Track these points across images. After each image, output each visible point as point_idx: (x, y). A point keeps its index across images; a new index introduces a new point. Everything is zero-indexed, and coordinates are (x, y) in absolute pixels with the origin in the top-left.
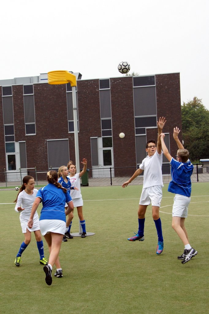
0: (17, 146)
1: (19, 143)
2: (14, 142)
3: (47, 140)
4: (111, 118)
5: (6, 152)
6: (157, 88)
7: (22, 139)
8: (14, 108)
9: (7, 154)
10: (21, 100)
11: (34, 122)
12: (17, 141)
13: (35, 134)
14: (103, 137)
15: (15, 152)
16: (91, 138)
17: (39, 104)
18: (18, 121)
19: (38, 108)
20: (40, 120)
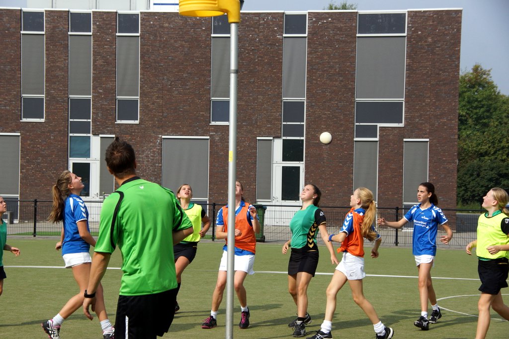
0: (96, 144)
1: (101, 137)
2: (88, 135)
3: (163, 137)
4: (305, 98)
5: (71, 157)
6: (409, 41)
8: (95, 61)
9: (72, 161)
10: (111, 46)
11: (138, 96)
12: (95, 134)
13: (137, 122)
14: (285, 138)
15: (89, 157)
16: (258, 138)
17: (149, 58)
18: (101, 91)
19: (148, 66)
20: (149, 92)
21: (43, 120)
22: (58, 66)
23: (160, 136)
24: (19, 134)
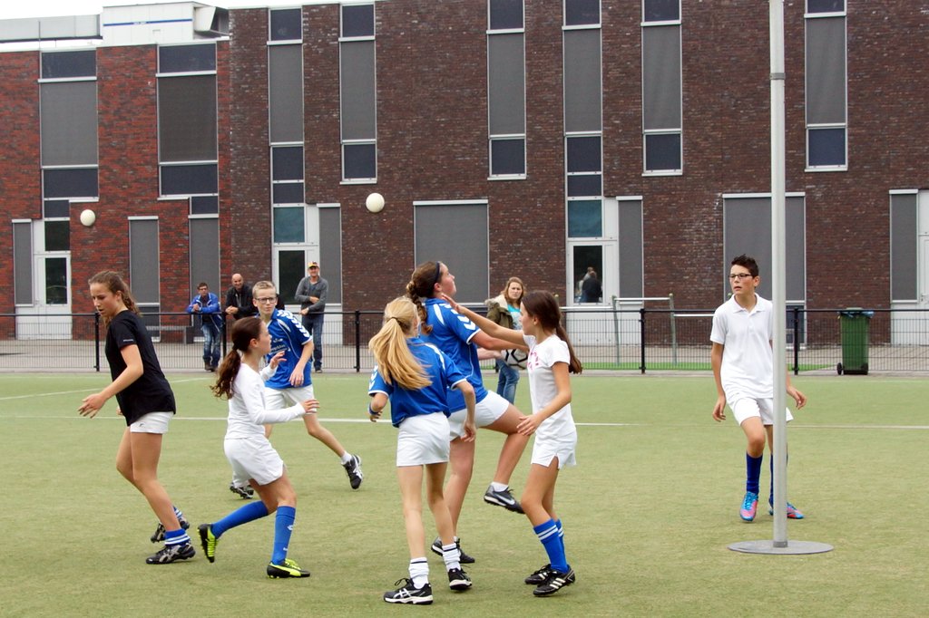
0: (610, 212)
1: (620, 201)
2: (598, 198)
3: (725, 196)
5: (569, 236)
7: (630, 188)
8: (606, 71)
9: (572, 243)
10: (632, 45)
11: (679, 127)
12: (609, 196)
13: (679, 172)
15: (601, 235)
16: (892, 192)
17: (697, 60)
18: (617, 122)
19: (695, 75)
20: (700, 120)
21: (523, 176)
22: (546, 84)
23: (719, 194)
24: (486, 201)
